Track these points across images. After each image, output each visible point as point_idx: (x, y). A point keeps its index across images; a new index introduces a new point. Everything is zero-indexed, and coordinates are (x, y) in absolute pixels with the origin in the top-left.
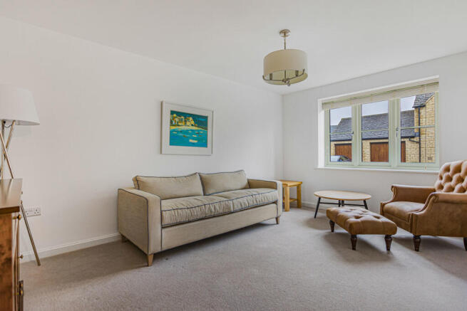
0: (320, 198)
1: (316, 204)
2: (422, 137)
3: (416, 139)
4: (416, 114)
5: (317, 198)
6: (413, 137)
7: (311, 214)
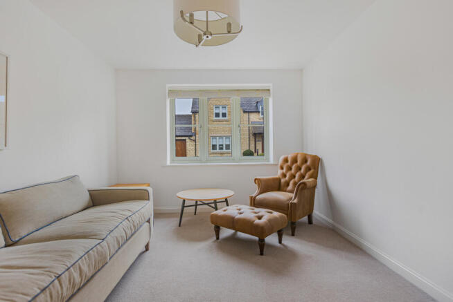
0: (184, 201)
1: (181, 207)
2: (197, 136)
3: (193, 138)
4: (193, 118)
5: (181, 201)
6: (191, 136)
7: (176, 221)
